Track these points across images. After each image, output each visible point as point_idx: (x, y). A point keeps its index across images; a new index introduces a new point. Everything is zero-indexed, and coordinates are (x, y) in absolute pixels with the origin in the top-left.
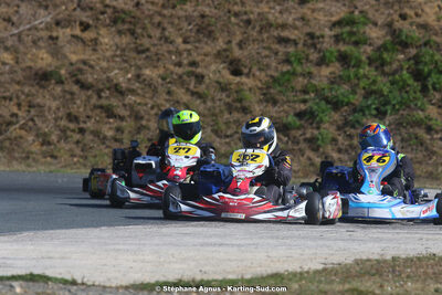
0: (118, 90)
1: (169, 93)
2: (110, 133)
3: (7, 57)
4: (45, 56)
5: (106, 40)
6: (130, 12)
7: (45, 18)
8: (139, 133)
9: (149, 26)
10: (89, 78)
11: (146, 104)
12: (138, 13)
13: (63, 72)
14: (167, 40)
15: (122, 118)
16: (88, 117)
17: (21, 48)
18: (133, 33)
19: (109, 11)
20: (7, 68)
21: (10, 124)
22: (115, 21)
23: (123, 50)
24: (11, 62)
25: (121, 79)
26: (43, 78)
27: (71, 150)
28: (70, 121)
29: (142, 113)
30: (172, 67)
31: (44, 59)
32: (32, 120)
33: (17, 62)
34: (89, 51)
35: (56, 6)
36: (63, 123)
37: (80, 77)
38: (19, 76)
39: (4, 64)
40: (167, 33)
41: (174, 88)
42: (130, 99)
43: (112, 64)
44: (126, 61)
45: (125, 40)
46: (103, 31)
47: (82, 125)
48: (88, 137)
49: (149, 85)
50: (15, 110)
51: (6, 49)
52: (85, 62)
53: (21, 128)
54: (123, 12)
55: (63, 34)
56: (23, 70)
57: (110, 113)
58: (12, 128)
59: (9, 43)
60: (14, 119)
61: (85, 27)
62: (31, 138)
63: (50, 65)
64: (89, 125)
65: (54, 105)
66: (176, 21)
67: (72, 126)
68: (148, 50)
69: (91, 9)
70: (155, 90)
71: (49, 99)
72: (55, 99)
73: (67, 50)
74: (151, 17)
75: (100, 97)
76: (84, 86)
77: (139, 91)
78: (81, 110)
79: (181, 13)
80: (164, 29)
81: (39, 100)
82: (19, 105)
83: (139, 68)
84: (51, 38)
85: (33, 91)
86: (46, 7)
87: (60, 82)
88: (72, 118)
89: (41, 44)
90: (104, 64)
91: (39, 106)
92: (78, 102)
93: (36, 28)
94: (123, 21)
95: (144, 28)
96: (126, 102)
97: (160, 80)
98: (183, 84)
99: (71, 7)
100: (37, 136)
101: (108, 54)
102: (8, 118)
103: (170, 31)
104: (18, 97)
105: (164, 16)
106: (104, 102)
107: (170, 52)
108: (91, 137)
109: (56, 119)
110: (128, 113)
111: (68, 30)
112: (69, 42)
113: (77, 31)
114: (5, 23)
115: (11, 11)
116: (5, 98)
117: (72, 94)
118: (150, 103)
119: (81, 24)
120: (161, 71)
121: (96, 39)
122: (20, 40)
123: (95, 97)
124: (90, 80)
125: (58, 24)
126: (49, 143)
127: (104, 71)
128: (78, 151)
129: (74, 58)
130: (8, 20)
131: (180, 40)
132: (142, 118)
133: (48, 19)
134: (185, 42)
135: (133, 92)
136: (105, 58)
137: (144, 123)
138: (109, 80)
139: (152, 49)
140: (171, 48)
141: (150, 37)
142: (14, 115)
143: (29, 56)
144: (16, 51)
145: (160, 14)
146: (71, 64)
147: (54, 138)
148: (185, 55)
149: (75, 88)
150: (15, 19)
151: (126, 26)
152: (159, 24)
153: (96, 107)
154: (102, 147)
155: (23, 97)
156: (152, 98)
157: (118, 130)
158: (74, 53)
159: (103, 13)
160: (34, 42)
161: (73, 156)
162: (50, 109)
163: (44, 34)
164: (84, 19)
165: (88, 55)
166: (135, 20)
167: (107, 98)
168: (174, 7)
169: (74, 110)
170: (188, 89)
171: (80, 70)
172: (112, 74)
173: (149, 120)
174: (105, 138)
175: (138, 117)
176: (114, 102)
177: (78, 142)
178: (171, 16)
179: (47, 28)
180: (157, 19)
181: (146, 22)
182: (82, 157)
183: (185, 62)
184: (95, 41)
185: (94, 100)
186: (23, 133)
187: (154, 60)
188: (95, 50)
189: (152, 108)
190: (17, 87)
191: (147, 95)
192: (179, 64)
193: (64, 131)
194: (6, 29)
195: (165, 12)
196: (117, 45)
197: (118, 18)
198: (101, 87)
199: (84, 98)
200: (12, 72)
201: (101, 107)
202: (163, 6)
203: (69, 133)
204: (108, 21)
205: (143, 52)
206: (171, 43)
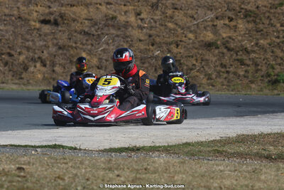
0: (246, 51)
1: (273, 52)
2: (242, 73)
3: (191, 36)
4: (210, 35)
5: (241, 26)
6: (254, 11)
7: (211, 15)
8: (257, 73)
9: (263, 18)
10: (232, 45)
11: (260, 58)
12: (257, 12)
13: (219, 42)
14: (272, 25)
15: (248, 65)
16: (231, 65)
17: (198, 31)
18: (255, 22)
19: (243, 11)
20: (191, 41)
21: (191, 69)
22: (246, 16)
23: (250, 31)
24: (193, 38)
25: (248, 46)
26: (209, 45)
27: (222, 82)
28: (222, 67)
29: (258, 62)
30: (274, 39)
31: (209, 36)
32: (203, 67)
33: (196, 38)
34: (232, 31)
35: (216, 9)
36: (219, 68)
37: (227, 45)
38: (197, 46)
39: (190, 39)
40: (272, 22)
41: (275, 50)
42: (253, 55)
43: (244, 38)
44: (251, 36)
45: (251, 26)
46: (240, 21)
47: (228, 69)
48: (231, 75)
49: (263, 48)
50: (194, 62)
51: (191, 32)
52: (230, 37)
53: (198, 71)
54: (250, 11)
55: (220, 23)
56: (199, 42)
57: (242, 62)
58: (192, 72)
59: (192, 29)
60: (194, 67)
61: (231, 19)
62: (202, 77)
63: (212, 39)
64: (232, 69)
65: (214, 59)
66: (277, 15)
67: (223, 70)
68: (262, 30)
69: (234, 10)
70: (266, 51)
71: (212, 57)
72: (214, 56)
73: (221, 31)
74: (264, 13)
75: (237, 55)
76: (229, 49)
77: (258, 52)
78: (228, 61)
79: (280, 11)
80: (271, 20)
81: (207, 57)
82: (197, 60)
83: (258, 40)
84: (213, 25)
85: (204, 52)
86: (211, 10)
87: (217, 48)
88: (223, 66)
89: (208, 28)
90: (240, 38)
91: (207, 60)
92: (226, 57)
93: (206, 21)
94: (250, 16)
95: (261, 19)
96: (251, 57)
97: (268, 46)
98: (280, 47)
99: (224, 9)
100: (205, 75)
101: (242, 33)
102: (191, 66)
103: (274, 21)
104: (196, 56)
105: (271, 13)
106: (239, 57)
107: (273, 31)
108: (232, 75)
109: (215, 67)
110: (251, 63)
111: (222, 22)
112: (222, 27)
113: (227, 22)
114: (191, 19)
115: (194, 12)
116: (189, 56)
117: (223, 53)
118: (263, 57)
119: (229, 18)
120: (269, 41)
121: (236, 26)
122: (198, 27)
123: (235, 55)
124: (232, 46)
125: (217, 18)
126: (211, 79)
127: (240, 41)
128: (225, 83)
129: (224, 35)
130: (192, 17)
131: (279, 25)
132: (258, 65)
133: (212, 16)
134: (281, 26)
135: (254, 52)
136: (240, 35)
137: (259, 67)
138: (242, 46)
139: (265, 30)
140: (274, 29)
141: (263, 23)
142: (194, 65)
143: (202, 35)
144: (196, 32)
145: (269, 12)
146: (223, 38)
147: (214, 76)
148: (281, 32)
149: (225, 51)
150: (195, 16)
151: (251, 19)
152: (268, 17)
153: (235, 60)
154: (238, 80)
155: (199, 56)
156: (263, 55)
157: (246, 71)
158: (225, 33)
159: (239, 12)
160: (205, 28)
161: (223, 85)
162: (212, 61)
163: (210, 23)
164: (230, 15)
165: (231, 34)
166: (256, 16)
167: (241, 55)
168: (276, 8)
169: (224, 62)
170: (282, 50)
171: (227, 41)
172: (243, 43)
173: (262, 66)
174: (239, 76)
175: (257, 65)
176: (244, 57)
177: (226, 78)
178: (275, 13)
179: (212, 21)
180: (267, 14)
181: (262, 16)
182: (227, 86)
183: (281, 36)
184: (235, 27)
185: (234, 56)
186: (198, 74)
187: (265, 36)
188: (235, 31)
189: (264, 60)
190: (196, 51)
191: (262, 53)
192: (278, 37)
193: (219, 72)
194: (191, 22)
195: (272, 11)
196: (247, 29)
197: (247, 14)
198: (238, 49)
199: (229, 55)
200: (193, 43)
201: (238, 60)
202: (271, 8)
203: (221, 74)
204: (242, 16)
205: (259, 31)
206: (275, 26)
